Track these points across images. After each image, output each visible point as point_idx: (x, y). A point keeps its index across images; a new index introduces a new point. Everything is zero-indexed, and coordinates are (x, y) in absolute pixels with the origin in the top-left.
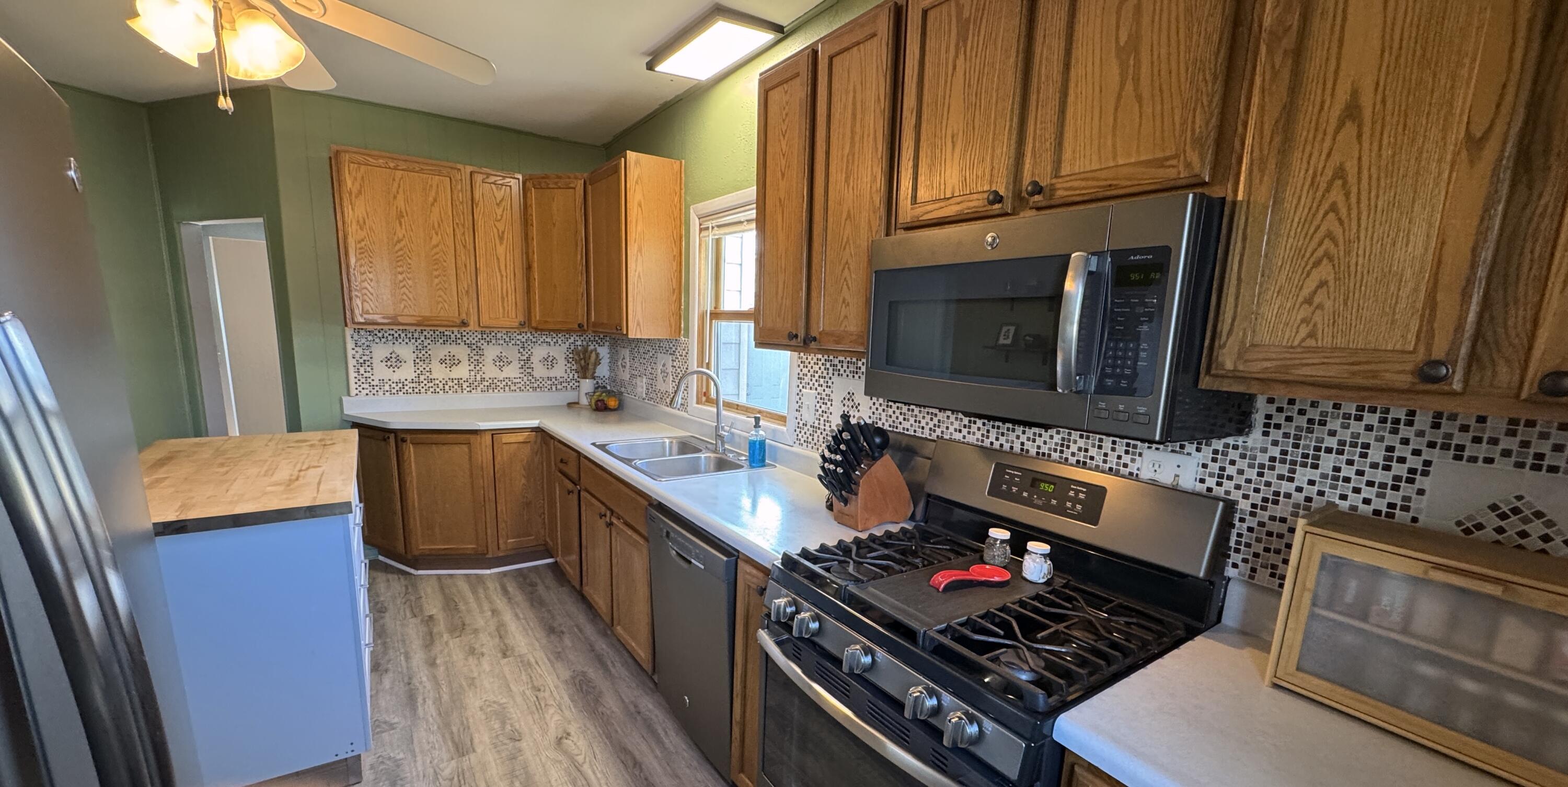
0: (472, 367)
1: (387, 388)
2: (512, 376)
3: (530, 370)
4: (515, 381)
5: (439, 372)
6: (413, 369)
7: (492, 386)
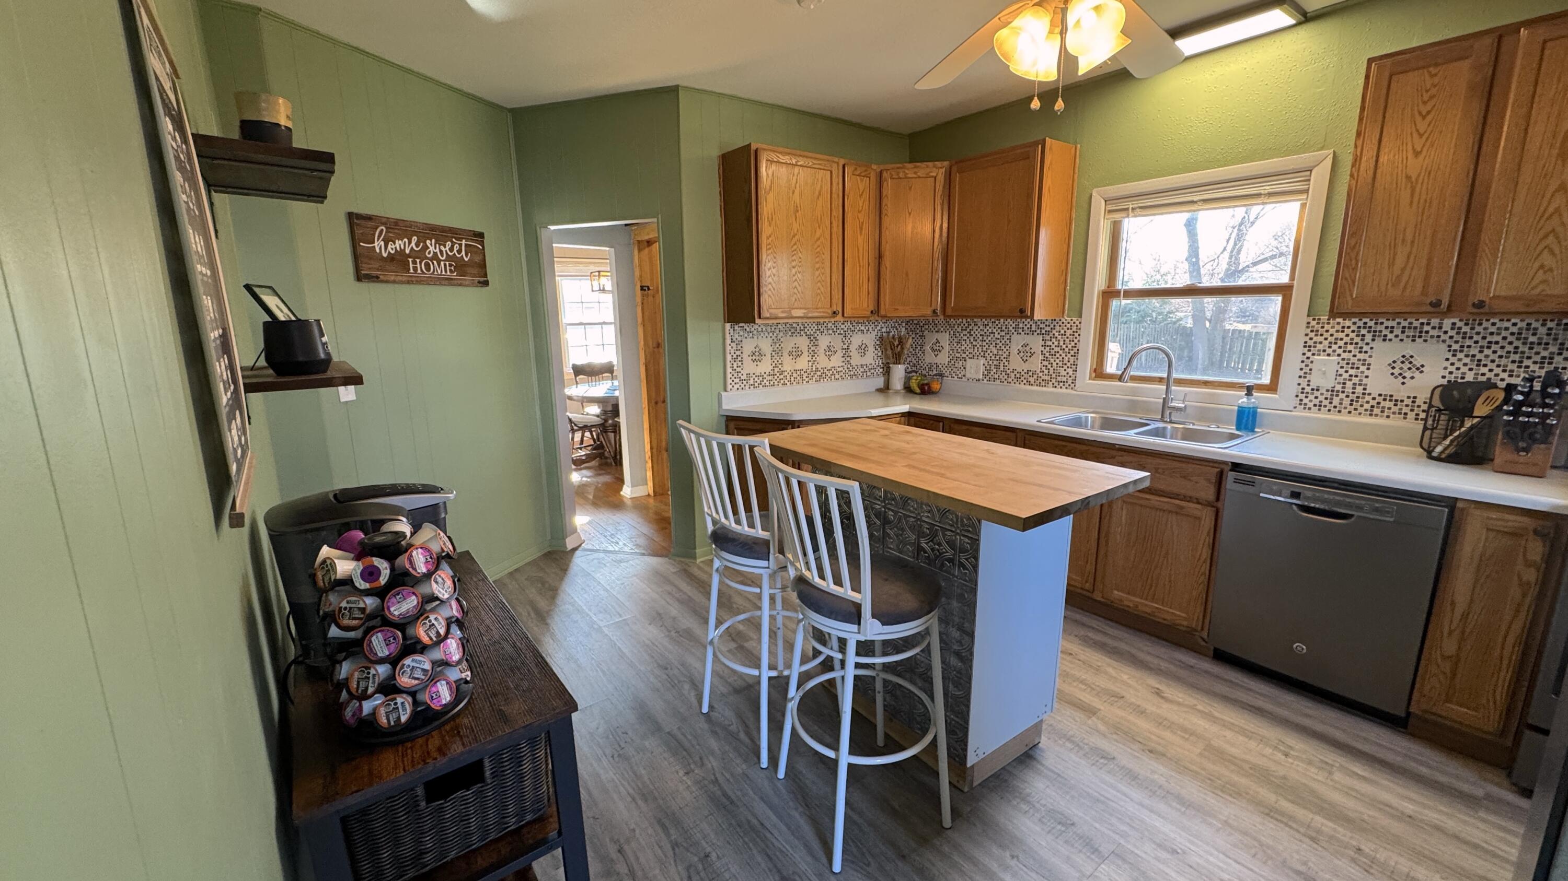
0: (810, 358)
1: (752, 382)
2: (836, 365)
3: (848, 359)
4: (839, 369)
5: (788, 365)
6: (770, 361)
7: (823, 376)
